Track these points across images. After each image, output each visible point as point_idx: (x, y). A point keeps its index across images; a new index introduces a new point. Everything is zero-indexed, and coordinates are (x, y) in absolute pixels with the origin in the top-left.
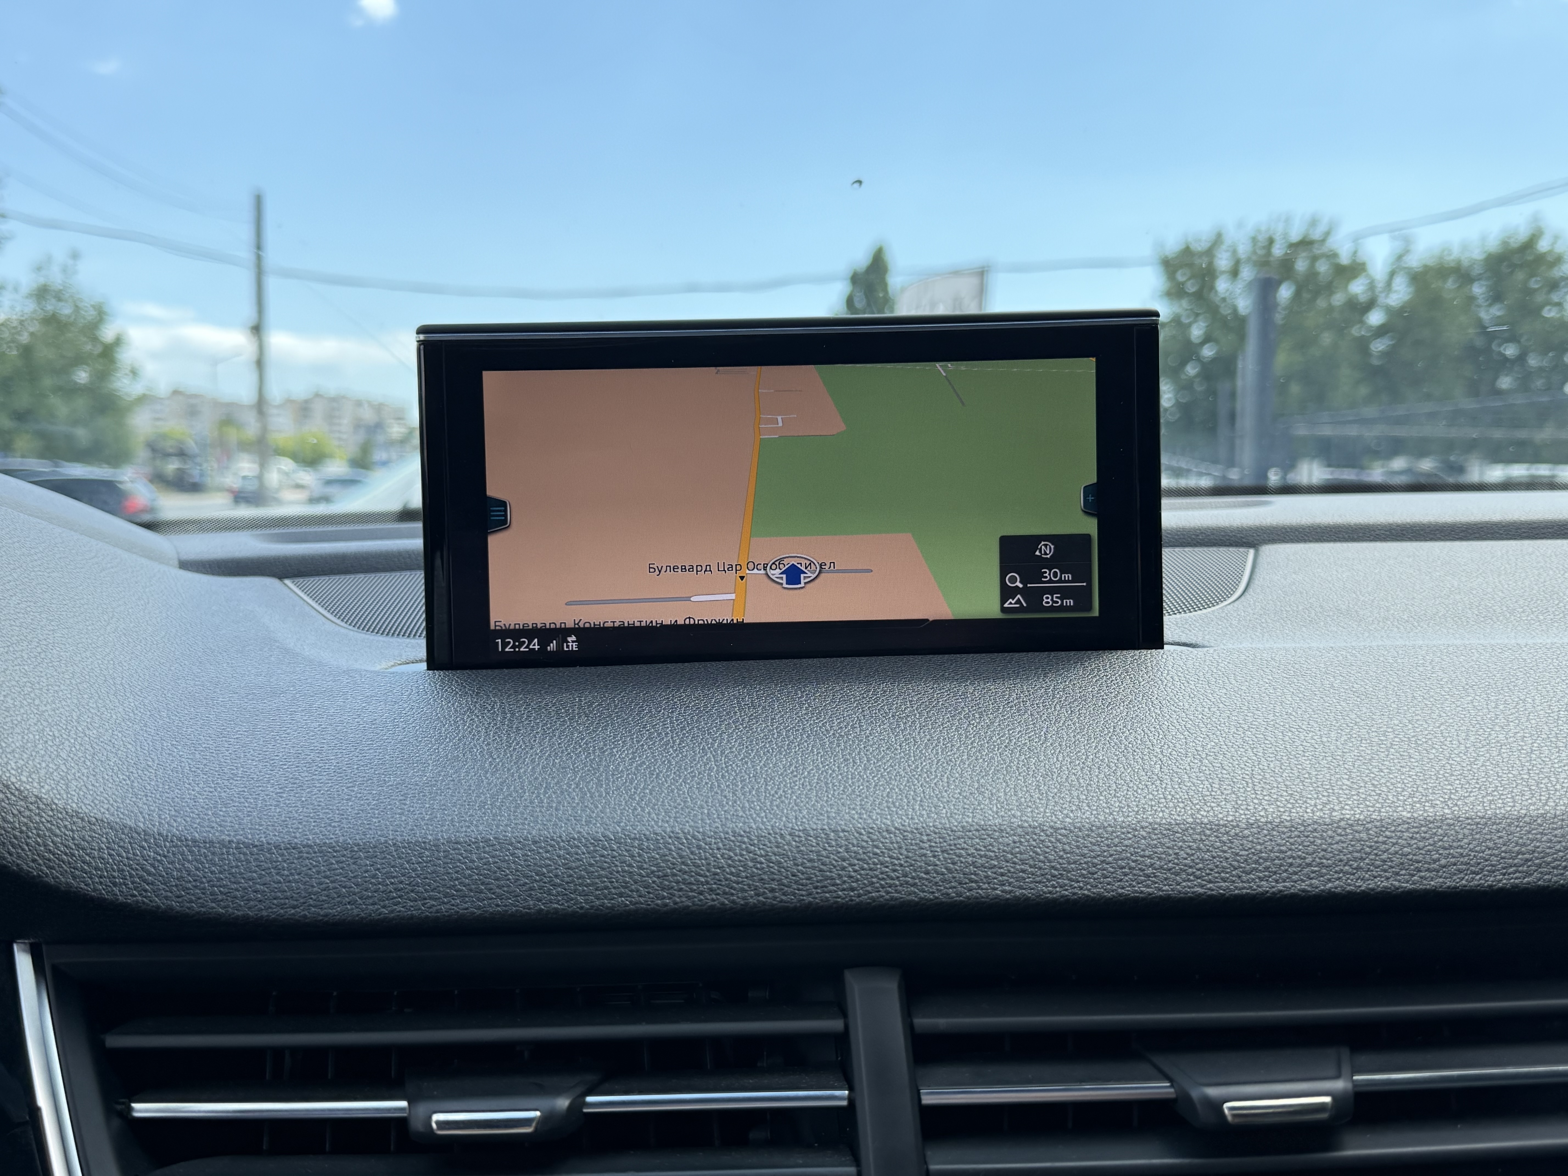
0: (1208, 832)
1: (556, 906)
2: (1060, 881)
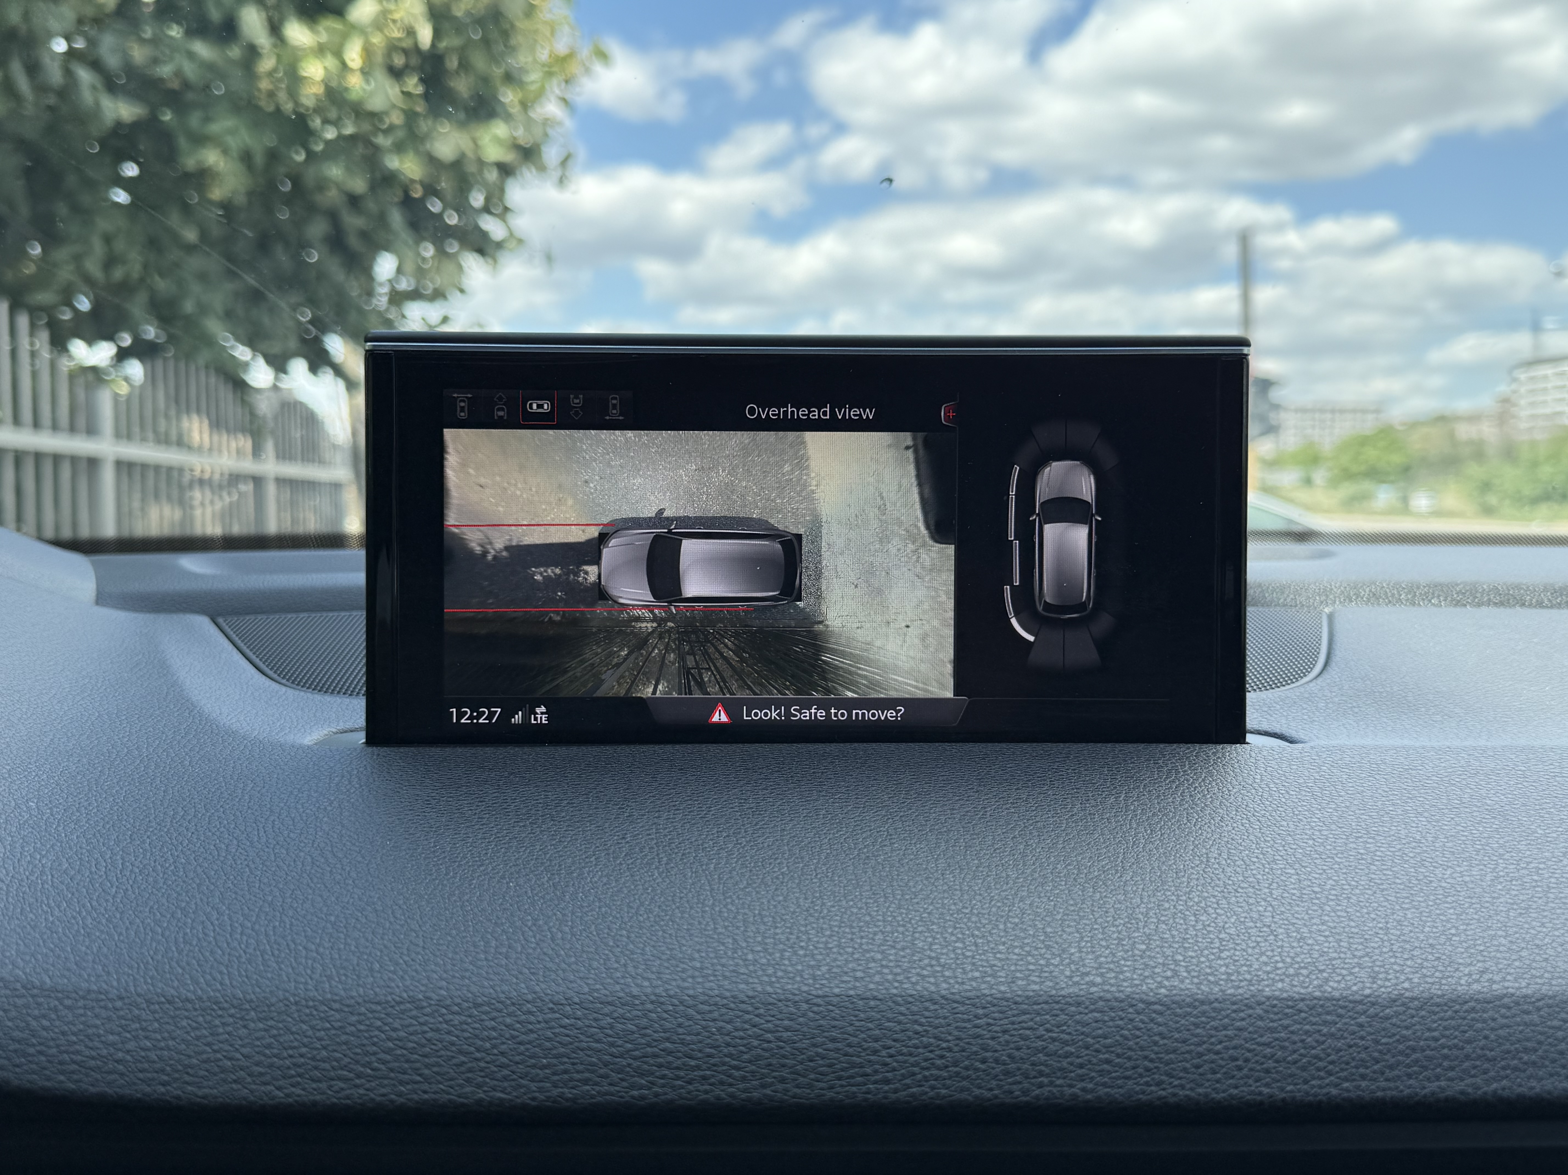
0: (1341, 1012)
1: (503, 1095)
2: (1156, 1076)
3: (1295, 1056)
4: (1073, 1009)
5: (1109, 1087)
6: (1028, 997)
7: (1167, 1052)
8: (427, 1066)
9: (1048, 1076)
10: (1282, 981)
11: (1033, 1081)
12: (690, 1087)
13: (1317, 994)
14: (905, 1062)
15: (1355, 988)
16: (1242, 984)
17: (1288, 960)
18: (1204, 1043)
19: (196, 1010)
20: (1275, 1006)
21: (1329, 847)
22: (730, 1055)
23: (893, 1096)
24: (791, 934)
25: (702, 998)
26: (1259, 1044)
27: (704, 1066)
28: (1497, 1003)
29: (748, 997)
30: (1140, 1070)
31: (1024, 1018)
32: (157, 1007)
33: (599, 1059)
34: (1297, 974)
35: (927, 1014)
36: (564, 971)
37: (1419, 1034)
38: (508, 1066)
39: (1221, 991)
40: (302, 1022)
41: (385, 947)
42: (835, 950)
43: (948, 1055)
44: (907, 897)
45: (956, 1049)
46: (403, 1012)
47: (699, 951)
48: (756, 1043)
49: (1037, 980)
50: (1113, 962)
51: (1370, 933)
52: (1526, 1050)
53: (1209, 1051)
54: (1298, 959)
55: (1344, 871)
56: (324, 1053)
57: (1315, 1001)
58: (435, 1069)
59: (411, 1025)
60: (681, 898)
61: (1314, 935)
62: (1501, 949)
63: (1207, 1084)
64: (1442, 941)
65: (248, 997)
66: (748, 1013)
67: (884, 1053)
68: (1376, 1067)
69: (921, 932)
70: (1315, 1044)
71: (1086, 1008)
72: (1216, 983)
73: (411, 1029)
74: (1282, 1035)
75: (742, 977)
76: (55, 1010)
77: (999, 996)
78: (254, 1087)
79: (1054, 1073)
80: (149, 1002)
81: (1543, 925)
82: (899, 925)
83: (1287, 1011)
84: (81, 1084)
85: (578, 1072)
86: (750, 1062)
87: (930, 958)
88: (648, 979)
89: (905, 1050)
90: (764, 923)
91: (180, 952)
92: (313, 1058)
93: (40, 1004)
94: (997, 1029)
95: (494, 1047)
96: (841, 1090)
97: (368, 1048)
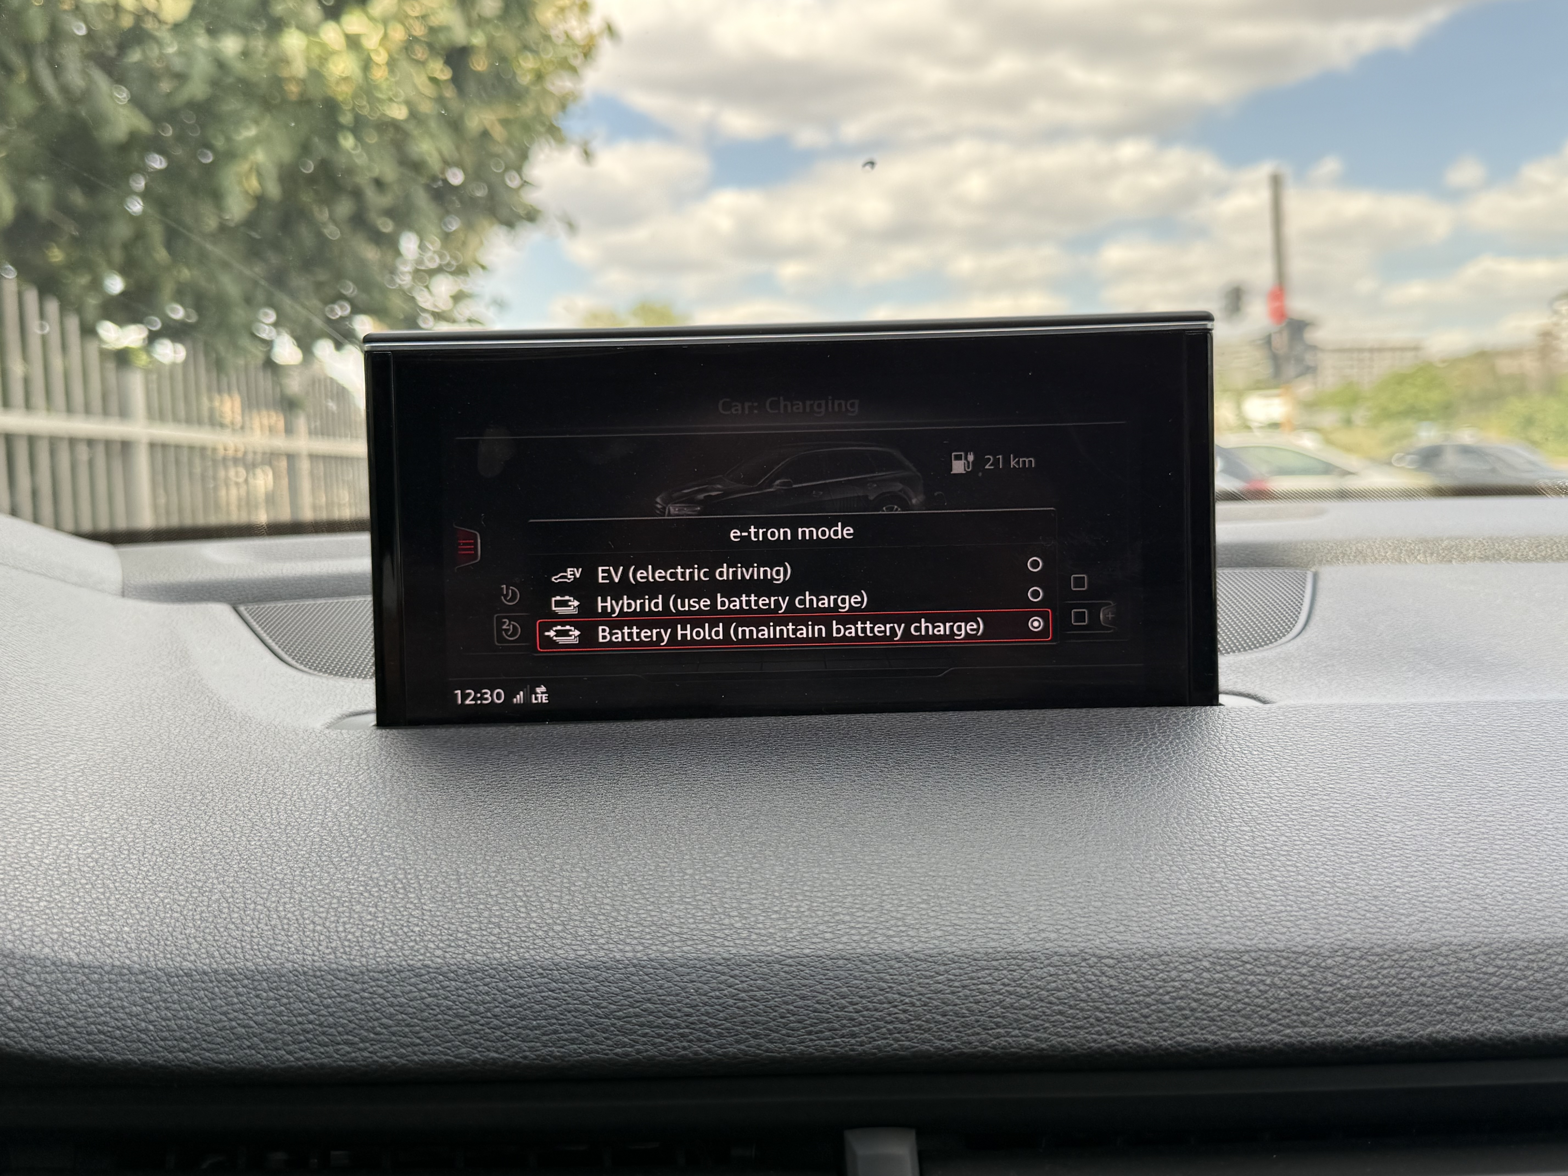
0: (1284, 962)
1: (496, 1055)
2: (1106, 1026)
3: (1239, 1005)
4: (1029, 964)
5: (1063, 1036)
6: (986, 954)
7: (1117, 1003)
8: (426, 1029)
9: (1005, 1027)
10: (1229, 933)
11: (990, 1032)
12: (670, 1044)
13: (1262, 946)
14: (872, 1016)
15: (1298, 939)
16: (1190, 937)
17: (1236, 914)
18: (1153, 993)
19: (212, 982)
20: (1220, 958)
21: (1285, 805)
22: (707, 1014)
23: (860, 1049)
24: (766, 899)
25: (681, 961)
26: (1204, 994)
27: (683, 1025)
28: (1436, 951)
29: (724, 959)
30: (1092, 1020)
31: (983, 973)
32: (176, 980)
33: (586, 1020)
34: (1244, 928)
35: (891, 971)
36: (553, 938)
37: (1359, 982)
38: (501, 1028)
39: (1171, 944)
40: (311, 991)
41: (386, 919)
42: (806, 913)
43: (911, 1009)
44: (877, 862)
46: (403, 980)
47: (678, 917)
48: (731, 1002)
49: (996, 937)
50: (1069, 918)
51: (1316, 886)
52: (1460, 996)
53: (1157, 1001)
54: (1246, 913)
55: (1297, 827)
56: (331, 1019)
57: (1261, 953)
58: (433, 1032)
59: (410, 992)
61: (1263, 890)
62: (1443, 899)
63: (1155, 1032)
64: (1386, 893)
65: (260, 968)
66: (723, 974)
67: (851, 1008)
68: (1316, 1014)
69: (888, 895)
70: (1258, 993)
71: (1042, 963)
72: (1166, 937)
73: (411, 995)
74: (1228, 985)
75: (719, 940)
76: (82, 984)
77: (959, 953)
78: (266, 1052)
79: (1011, 1024)
80: (168, 975)
82: (868, 889)
83: (1233, 962)
84: (108, 1053)
85: (566, 1032)
86: (726, 1019)
87: (896, 919)
88: (631, 945)
89: (870, 1006)
90: (741, 890)
91: (197, 928)
92: (321, 1025)
93: (69, 980)
94: (957, 984)
95: (488, 1010)
96: (811, 1044)
97: (371, 1014)
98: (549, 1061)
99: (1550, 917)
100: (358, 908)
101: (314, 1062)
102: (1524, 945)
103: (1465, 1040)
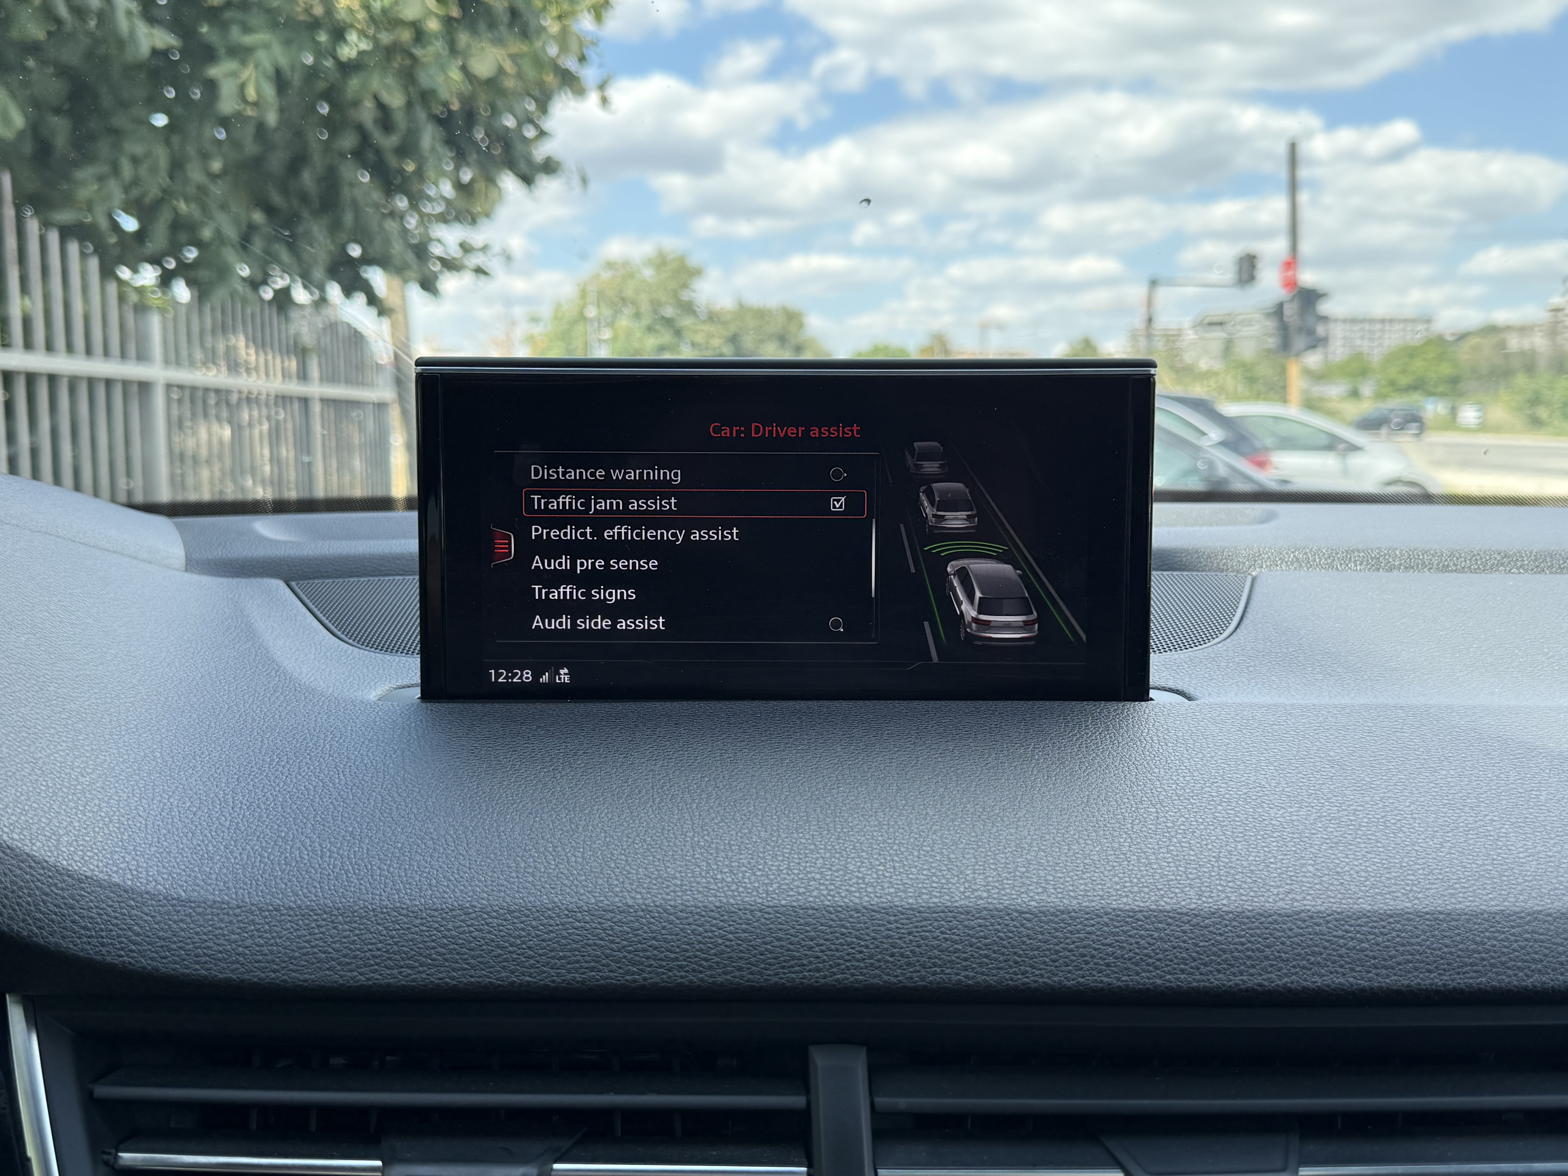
0: (1170, 921)
1: (530, 979)
3: (1131, 954)
4: (963, 916)
5: (986, 975)
6: (929, 908)
7: (1032, 950)
8: (473, 957)
9: (940, 966)
10: (1127, 896)
11: (928, 970)
12: (670, 974)
13: (1153, 907)
14: (833, 956)
15: (1183, 903)
16: (1095, 899)
17: (1135, 880)
18: (1061, 943)
19: (297, 915)
20: (1118, 916)
21: (1188, 791)
22: (701, 950)
23: (823, 981)
24: (752, 859)
25: (681, 907)
26: (1103, 944)
27: (681, 958)
30: (1011, 963)
31: (925, 923)
32: (267, 913)
33: (602, 953)
34: (1140, 892)
35: (851, 920)
36: (576, 886)
37: (1230, 939)
38: (534, 957)
39: (1079, 903)
40: (378, 924)
41: (440, 867)
42: (785, 872)
44: (845, 830)
45: (872, 946)
46: (455, 917)
47: (680, 872)
48: (720, 941)
49: (938, 894)
50: (998, 881)
51: (1204, 860)
52: (1313, 953)
53: (1064, 949)
54: (1143, 880)
56: (395, 947)
58: (479, 959)
59: (461, 927)
60: (669, 831)
61: (1159, 861)
62: (1307, 875)
63: (1061, 974)
64: (1261, 867)
66: (715, 919)
67: (817, 949)
69: (852, 858)
70: (1147, 945)
72: (1076, 898)
73: (461, 929)
74: (1123, 938)
75: (712, 892)
76: (190, 916)
77: (908, 906)
78: (342, 973)
80: (261, 910)
81: (1347, 856)
82: (836, 852)
83: (1128, 919)
84: (212, 971)
85: (586, 962)
86: (716, 955)
87: (858, 878)
88: (640, 893)
89: (833, 947)
90: (732, 851)
91: (283, 871)
92: (387, 952)
93: (178, 912)
94: (903, 931)
95: (524, 943)
96: (783, 976)
97: (429, 944)
98: (572, 984)
99: (1394, 892)
100: (418, 858)
101: (382, 982)
102: (1369, 914)
103: (1314, 989)
